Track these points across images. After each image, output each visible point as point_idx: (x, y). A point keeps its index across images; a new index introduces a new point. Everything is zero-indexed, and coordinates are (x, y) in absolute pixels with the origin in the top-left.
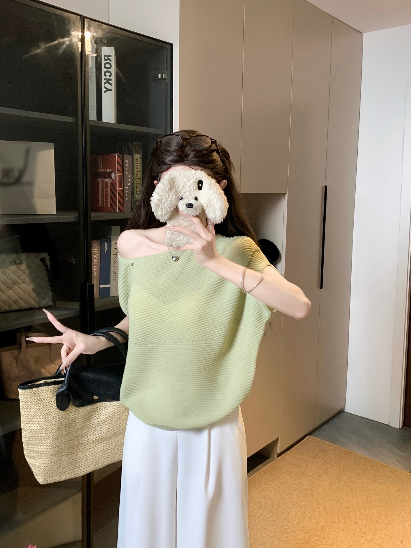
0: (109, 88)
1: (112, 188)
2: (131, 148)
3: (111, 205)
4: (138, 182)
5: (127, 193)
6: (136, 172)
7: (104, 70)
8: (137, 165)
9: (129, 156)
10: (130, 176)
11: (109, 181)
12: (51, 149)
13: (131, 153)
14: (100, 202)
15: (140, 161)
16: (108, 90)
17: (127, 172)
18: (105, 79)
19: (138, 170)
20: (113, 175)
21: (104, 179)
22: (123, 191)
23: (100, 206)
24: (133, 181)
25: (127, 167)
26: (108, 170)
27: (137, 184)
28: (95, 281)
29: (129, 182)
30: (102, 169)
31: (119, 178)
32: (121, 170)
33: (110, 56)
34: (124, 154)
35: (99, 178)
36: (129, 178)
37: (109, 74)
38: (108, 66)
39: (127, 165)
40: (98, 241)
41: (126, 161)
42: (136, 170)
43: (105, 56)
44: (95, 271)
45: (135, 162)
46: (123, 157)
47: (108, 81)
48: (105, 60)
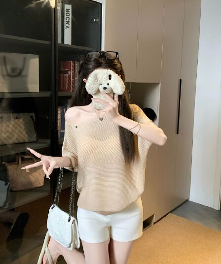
1: (69, 79)
2: (79, 58)
3: (68, 88)
5: (76, 82)
7: (65, 17)
11: (67, 75)
12: (37, 58)
13: (79, 61)
14: (62, 87)
16: (67, 27)
17: (76, 71)
18: (66, 22)
20: (69, 72)
21: (64, 74)
25: (77, 68)
26: (67, 69)
29: (77, 76)
31: (72, 74)
32: (73, 69)
37: (68, 19)
38: (68, 14)
40: (60, 107)
41: (76, 65)
43: (66, 9)
44: (59, 123)
46: (75, 62)
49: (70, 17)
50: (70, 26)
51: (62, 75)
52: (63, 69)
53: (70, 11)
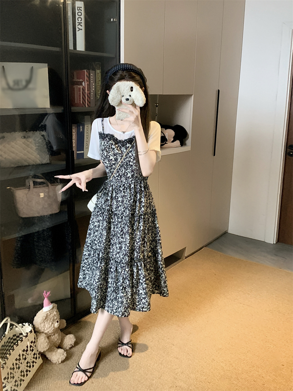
0: (80, 28)
1: (83, 92)
2: (94, 66)
3: (83, 102)
4: (99, 88)
5: (92, 95)
6: (98, 81)
7: (77, 16)
8: (98, 77)
9: (93, 71)
10: (94, 84)
11: (81, 87)
12: (46, 67)
13: (94, 69)
14: (76, 101)
15: (100, 75)
16: (80, 29)
17: (92, 81)
18: (78, 23)
19: (99, 80)
20: (83, 83)
21: (78, 86)
22: (90, 94)
23: (76, 102)
24: (96, 87)
25: (92, 78)
26: (80, 80)
27: (98, 89)
28: (74, 149)
29: (93, 88)
30: (77, 79)
31: (87, 86)
32: (88, 79)
33: (81, 8)
34: (90, 70)
35: (75, 85)
36: (94, 85)
37: (81, 19)
38: (80, 14)
39: (92, 77)
40: (75, 125)
41: (91, 74)
42: (97, 80)
43: (78, 7)
44: (74, 143)
45: (97, 75)
46: (89, 72)
47: (80, 24)
48: (78, 10)
49: (83, 17)
50: (83, 28)
51: (75, 86)
52: (76, 80)
53: (83, 9)
